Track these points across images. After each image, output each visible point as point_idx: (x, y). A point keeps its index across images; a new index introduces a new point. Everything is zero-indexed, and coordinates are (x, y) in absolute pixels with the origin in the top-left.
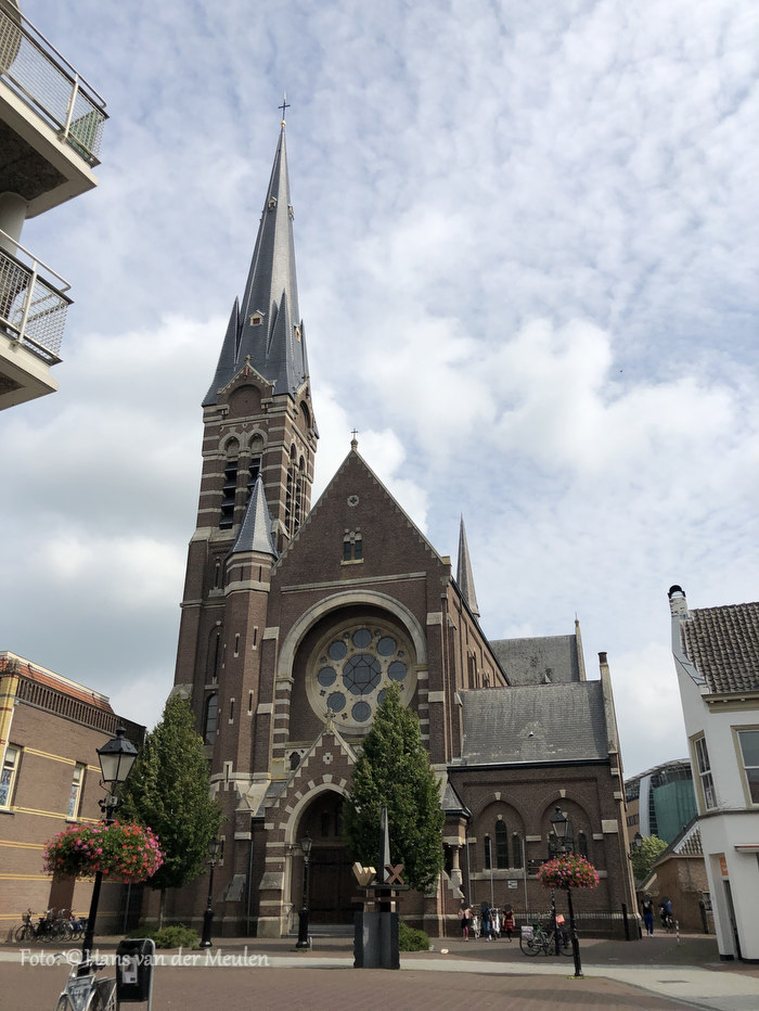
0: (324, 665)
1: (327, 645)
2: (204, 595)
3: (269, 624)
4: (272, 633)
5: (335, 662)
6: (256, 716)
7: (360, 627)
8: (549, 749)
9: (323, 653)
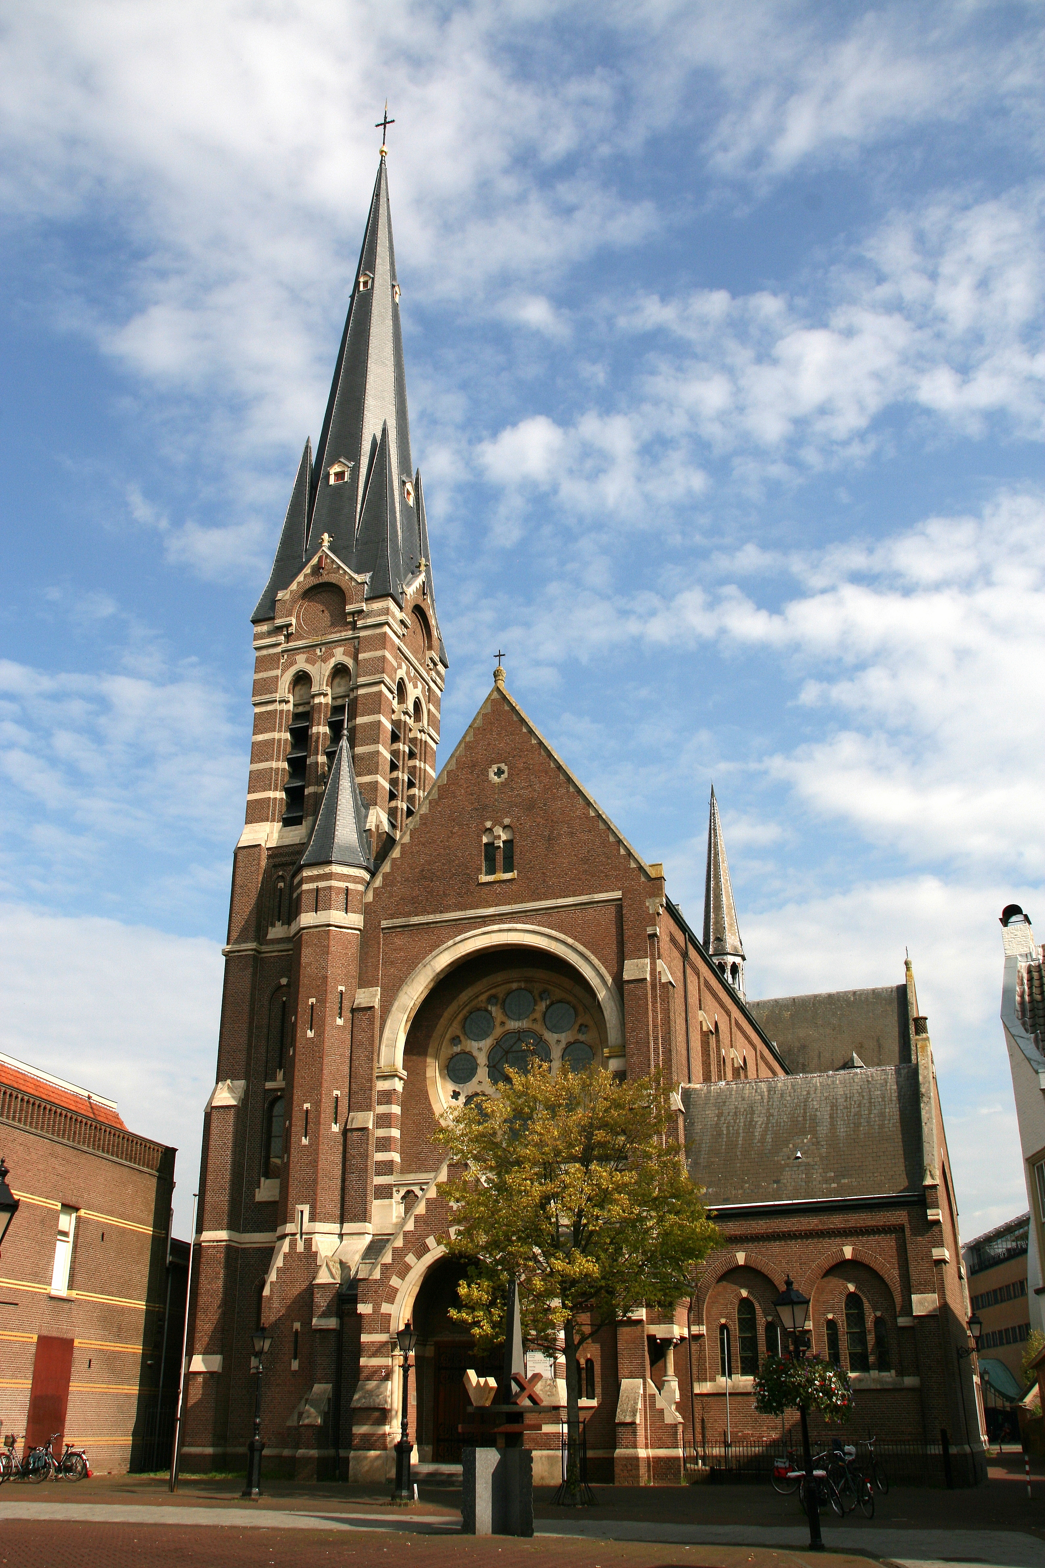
0: (457, 1049)
1: (461, 1016)
2: (260, 936)
3: (364, 982)
4: (370, 997)
5: (475, 1044)
6: (345, 1132)
7: (515, 986)
8: (826, 1181)
9: (455, 1029)
